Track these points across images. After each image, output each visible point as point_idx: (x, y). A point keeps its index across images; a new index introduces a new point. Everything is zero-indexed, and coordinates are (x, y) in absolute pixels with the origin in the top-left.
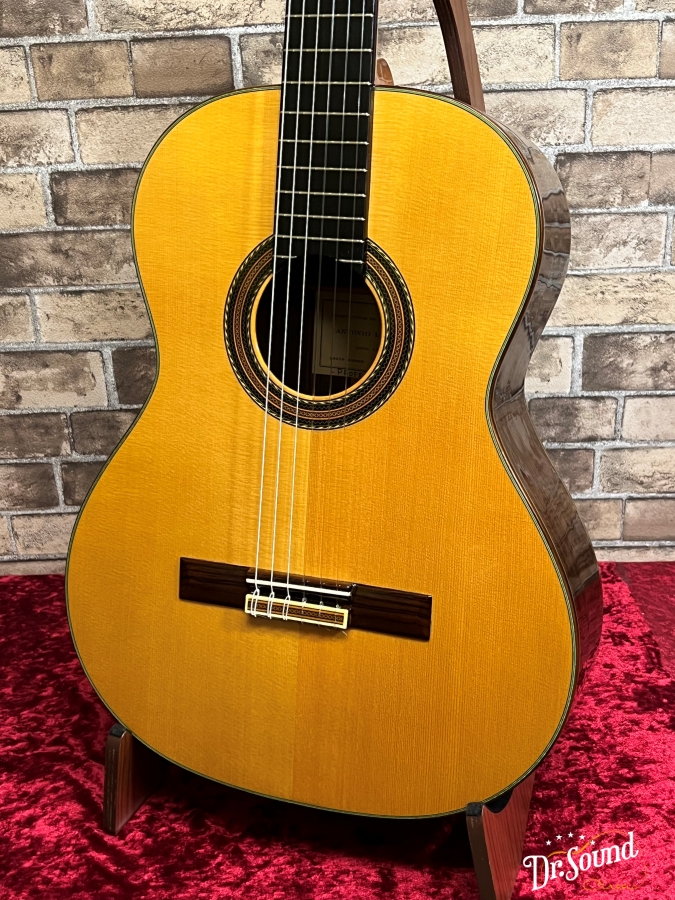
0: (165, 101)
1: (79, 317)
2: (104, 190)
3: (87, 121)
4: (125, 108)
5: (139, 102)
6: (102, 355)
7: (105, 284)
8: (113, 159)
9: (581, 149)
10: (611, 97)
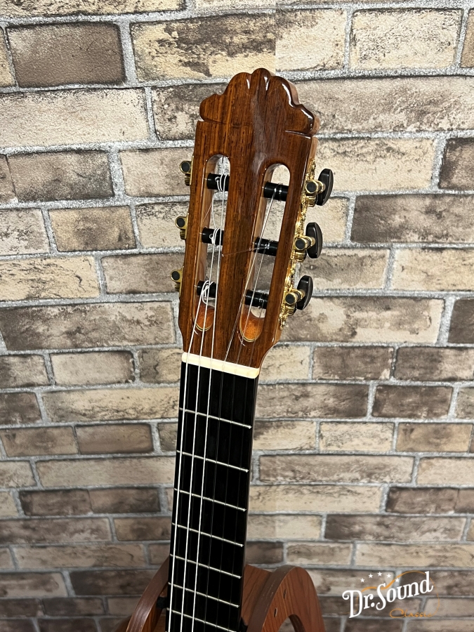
0: (103, 456)
1: (44, 558)
2: (59, 499)
3: (44, 467)
4: (74, 460)
5: (82, 457)
6: (62, 574)
7: (62, 542)
8: (65, 484)
9: (408, 485)
10: (433, 461)
